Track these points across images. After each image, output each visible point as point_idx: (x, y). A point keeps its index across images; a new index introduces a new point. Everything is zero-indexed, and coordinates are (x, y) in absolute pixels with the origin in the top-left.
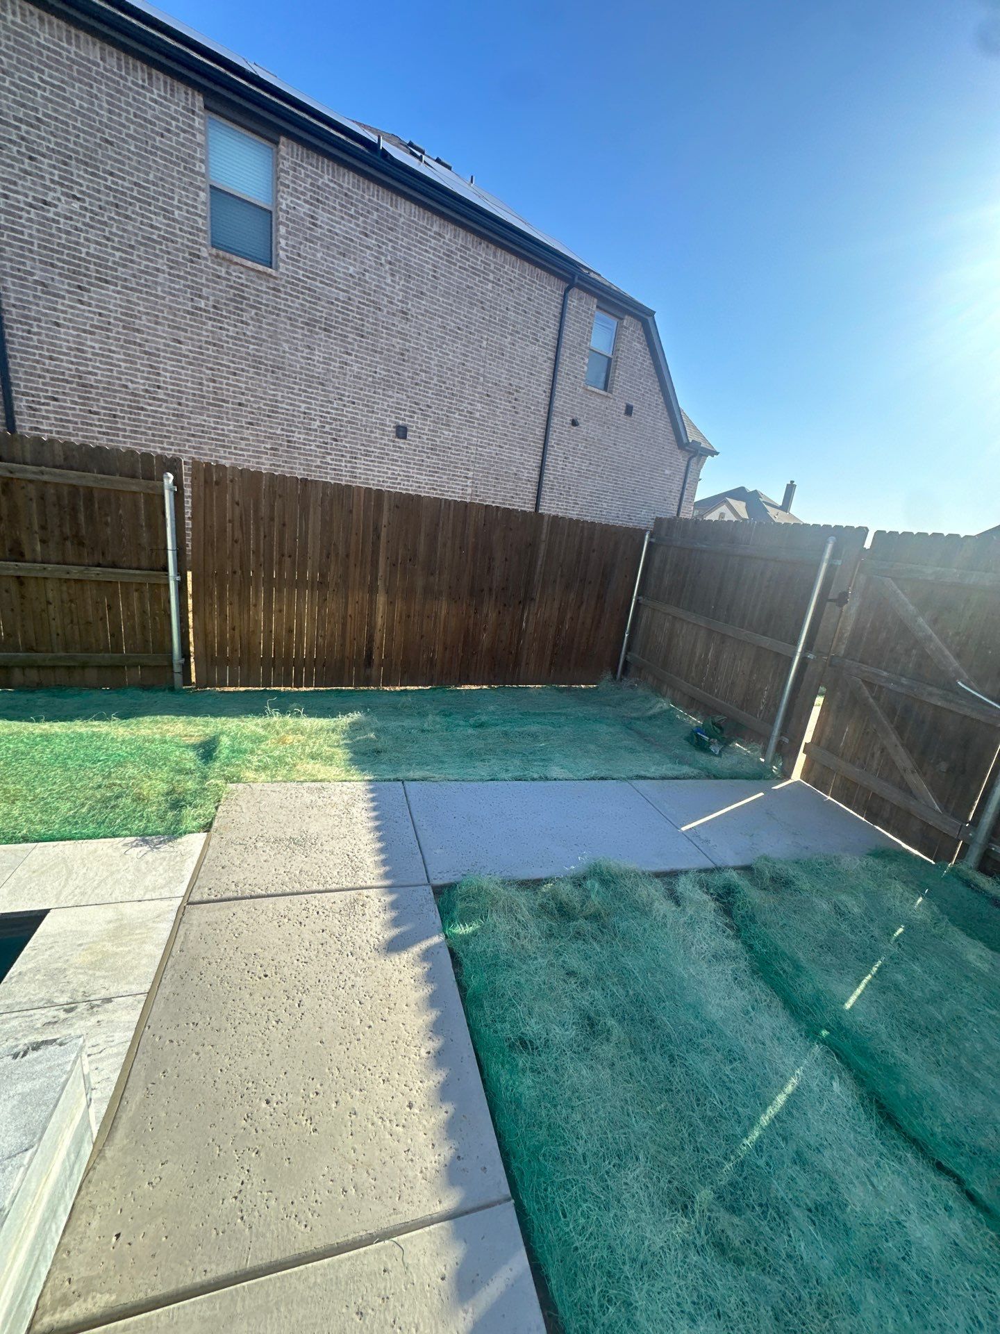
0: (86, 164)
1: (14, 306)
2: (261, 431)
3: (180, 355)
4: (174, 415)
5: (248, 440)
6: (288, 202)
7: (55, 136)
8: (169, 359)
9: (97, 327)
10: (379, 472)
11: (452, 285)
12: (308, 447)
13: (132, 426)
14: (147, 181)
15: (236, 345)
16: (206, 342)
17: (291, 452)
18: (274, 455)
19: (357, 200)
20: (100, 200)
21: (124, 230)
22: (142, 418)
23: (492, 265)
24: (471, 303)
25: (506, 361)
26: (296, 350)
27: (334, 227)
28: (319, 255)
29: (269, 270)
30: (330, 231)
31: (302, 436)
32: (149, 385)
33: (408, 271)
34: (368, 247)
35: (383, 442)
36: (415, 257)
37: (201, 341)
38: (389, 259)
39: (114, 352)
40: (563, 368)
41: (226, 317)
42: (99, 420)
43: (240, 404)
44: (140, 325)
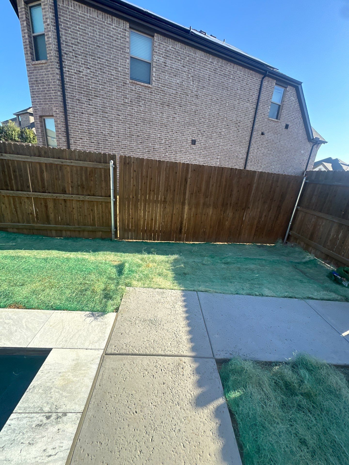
0: (92, 56)
1: (70, 108)
2: (144, 145)
3: (119, 120)
4: (117, 141)
5: (140, 149)
6: (157, 58)
7: (83, 48)
8: (116, 122)
9: (94, 113)
10: (185, 158)
11: (215, 82)
12: (160, 150)
13: (104, 146)
14: (110, 58)
15: (137, 114)
16: (128, 115)
17: (154, 152)
18: (149, 154)
19: (181, 54)
20: (96, 68)
21: (103, 77)
22: (107, 143)
23: (232, 72)
24: (223, 89)
25: (236, 110)
26: (158, 114)
27: (173, 66)
28: (167, 77)
29: (149, 85)
30: (171, 67)
31: (158, 146)
32: (109, 132)
33: (199, 79)
34: (184, 72)
35: (187, 146)
36: (202, 73)
37: (126, 114)
38: (192, 75)
39: (99, 121)
40: (259, 112)
41: (134, 105)
42: (94, 145)
43: (138, 136)
44: (107, 111)
